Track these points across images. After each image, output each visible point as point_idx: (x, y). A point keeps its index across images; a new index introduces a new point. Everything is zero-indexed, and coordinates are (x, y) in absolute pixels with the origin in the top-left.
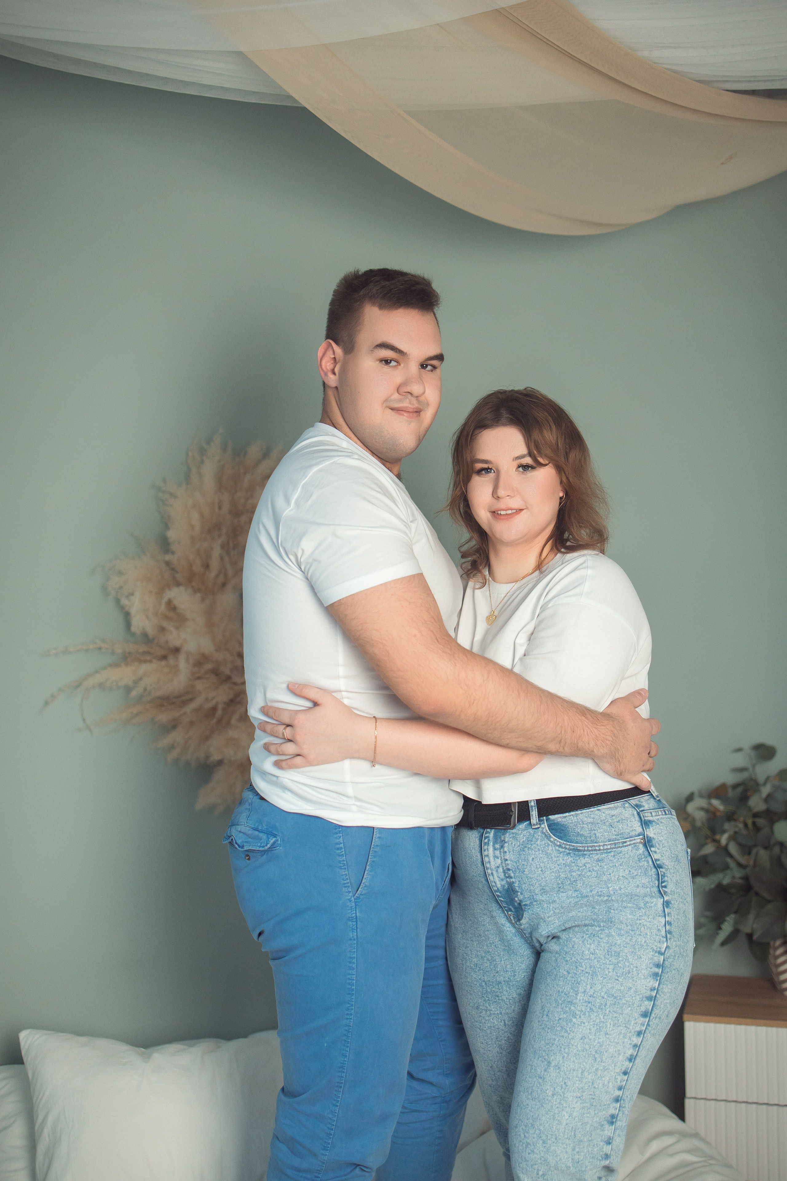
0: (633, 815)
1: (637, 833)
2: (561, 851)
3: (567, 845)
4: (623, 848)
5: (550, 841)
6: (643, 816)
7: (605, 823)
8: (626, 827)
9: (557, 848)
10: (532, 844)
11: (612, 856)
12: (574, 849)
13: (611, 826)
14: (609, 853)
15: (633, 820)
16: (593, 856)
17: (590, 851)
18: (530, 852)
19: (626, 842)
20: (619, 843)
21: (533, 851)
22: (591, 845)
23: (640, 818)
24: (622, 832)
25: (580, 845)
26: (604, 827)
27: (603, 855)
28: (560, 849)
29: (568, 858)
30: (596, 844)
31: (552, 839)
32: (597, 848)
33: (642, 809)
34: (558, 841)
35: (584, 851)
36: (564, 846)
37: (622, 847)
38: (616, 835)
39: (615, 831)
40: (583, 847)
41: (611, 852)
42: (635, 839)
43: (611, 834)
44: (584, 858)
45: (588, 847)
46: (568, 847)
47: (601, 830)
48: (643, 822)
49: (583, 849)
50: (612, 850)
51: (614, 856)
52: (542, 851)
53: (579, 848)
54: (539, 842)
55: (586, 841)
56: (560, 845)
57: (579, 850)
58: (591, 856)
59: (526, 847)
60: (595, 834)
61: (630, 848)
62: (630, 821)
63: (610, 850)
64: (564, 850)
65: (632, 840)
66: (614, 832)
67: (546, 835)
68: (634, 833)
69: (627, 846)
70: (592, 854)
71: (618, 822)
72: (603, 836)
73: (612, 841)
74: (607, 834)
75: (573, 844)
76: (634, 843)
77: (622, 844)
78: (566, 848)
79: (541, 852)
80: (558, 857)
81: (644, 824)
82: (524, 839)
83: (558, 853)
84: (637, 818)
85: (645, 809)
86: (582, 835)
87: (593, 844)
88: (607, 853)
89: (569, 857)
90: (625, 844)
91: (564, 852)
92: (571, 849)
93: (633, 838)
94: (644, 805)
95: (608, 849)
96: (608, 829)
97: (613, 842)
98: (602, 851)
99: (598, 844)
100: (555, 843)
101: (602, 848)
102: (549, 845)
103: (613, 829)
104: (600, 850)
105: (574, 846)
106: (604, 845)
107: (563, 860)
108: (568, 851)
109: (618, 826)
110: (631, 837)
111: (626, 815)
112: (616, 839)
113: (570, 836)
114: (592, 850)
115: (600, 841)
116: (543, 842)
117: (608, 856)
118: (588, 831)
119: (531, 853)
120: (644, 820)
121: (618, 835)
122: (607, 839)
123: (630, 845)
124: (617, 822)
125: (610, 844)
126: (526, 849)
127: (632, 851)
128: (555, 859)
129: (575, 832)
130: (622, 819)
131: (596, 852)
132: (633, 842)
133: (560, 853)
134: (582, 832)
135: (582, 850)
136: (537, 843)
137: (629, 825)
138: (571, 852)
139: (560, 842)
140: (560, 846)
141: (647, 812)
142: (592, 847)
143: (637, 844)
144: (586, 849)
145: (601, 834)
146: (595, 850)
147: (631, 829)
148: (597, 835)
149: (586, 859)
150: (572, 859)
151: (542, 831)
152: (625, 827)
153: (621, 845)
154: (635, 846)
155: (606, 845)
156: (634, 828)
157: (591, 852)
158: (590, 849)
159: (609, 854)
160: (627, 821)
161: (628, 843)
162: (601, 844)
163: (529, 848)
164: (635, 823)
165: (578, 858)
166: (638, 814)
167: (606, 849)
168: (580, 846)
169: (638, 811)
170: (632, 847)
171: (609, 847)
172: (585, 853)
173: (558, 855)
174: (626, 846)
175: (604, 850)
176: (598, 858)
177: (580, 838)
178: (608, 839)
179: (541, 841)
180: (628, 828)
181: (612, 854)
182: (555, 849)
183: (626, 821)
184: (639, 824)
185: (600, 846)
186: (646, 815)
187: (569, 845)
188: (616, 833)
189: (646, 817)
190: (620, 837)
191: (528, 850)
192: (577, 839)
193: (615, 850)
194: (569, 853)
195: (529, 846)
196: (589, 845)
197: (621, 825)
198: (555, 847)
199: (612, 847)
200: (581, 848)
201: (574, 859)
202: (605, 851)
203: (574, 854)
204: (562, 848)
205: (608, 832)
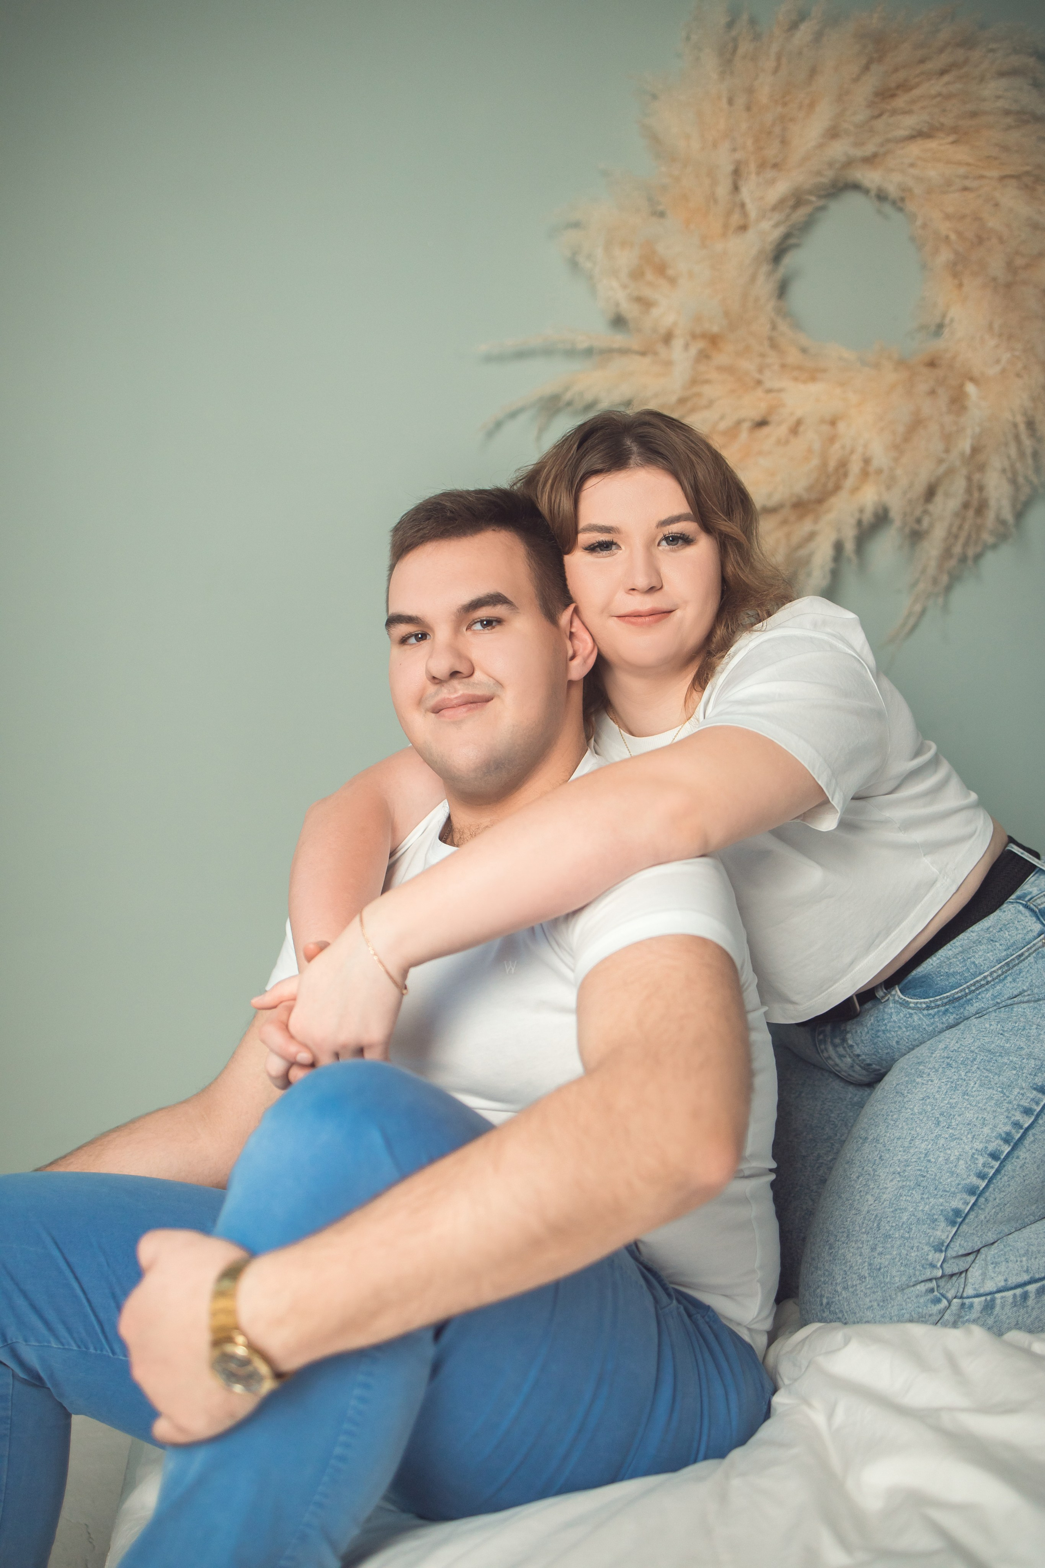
0: (1020, 912)
1: (1035, 934)
2: (933, 1013)
3: (937, 1000)
4: (1021, 965)
5: (910, 1008)
6: (1035, 906)
7: (980, 942)
8: (1016, 933)
9: (925, 1012)
10: (886, 1025)
11: (1010, 982)
12: (950, 1001)
13: (992, 941)
14: (1004, 980)
15: (1023, 918)
16: (983, 995)
17: (974, 991)
18: (888, 1035)
19: (1022, 954)
20: (1013, 960)
21: (893, 1033)
22: (972, 982)
23: (1032, 910)
24: (1012, 941)
25: (956, 990)
26: (981, 948)
27: (998, 987)
28: (931, 1012)
29: (947, 1018)
30: (978, 978)
31: (912, 1005)
32: (982, 982)
33: (1029, 897)
34: (921, 1003)
35: (966, 995)
36: (933, 1005)
37: (1018, 964)
38: (1005, 950)
39: (1001, 945)
40: (961, 991)
41: (1006, 977)
42: (1034, 945)
43: (997, 951)
44: (972, 1005)
45: (968, 987)
46: (939, 1003)
47: (980, 953)
48: (1039, 914)
49: (963, 993)
50: (1006, 974)
51: (1014, 980)
52: (906, 1027)
53: (956, 996)
54: (894, 1018)
55: (965, 978)
56: (927, 1006)
57: (959, 998)
58: (979, 997)
59: (878, 1031)
60: (974, 963)
61: (1031, 959)
62: (1018, 922)
63: (1003, 976)
64: (936, 1010)
65: (1031, 948)
66: (1001, 948)
67: (900, 1003)
68: (1031, 935)
69: (1027, 958)
70: (979, 994)
71: (1001, 930)
72: (986, 960)
73: (1004, 960)
74: (991, 953)
75: (945, 995)
76: (1035, 950)
77: (1018, 959)
78: (938, 1006)
79: (904, 1029)
80: (932, 1024)
81: (1042, 916)
82: (872, 1021)
83: (930, 1019)
84: (1027, 913)
85: (1034, 895)
86: (954, 974)
87: (975, 980)
88: (1000, 981)
89: (949, 1015)
90: (1022, 958)
91: (939, 1012)
92: (946, 1004)
93: (1032, 944)
94: (1030, 890)
95: (1000, 976)
96: (990, 947)
97: (1003, 963)
98: (992, 983)
99: (982, 976)
100: (918, 1007)
101: (989, 979)
102: (912, 1014)
103: (996, 943)
104: (988, 983)
105: (947, 997)
106: (991, 974)
107: (942, 1023)
108: (943, 1009)
109: (1003, 937)
110: (1029, 943)
111: (1009, 917)
112: (1008, 956)
113: (937, 984)
114: (977, 989)
115: (985, 969)
116: (902, 1015)
117: (1005, 985)
118: (960, 964)
119: (891, 1036)
120: (1040, 910)
121: (1009, 948)
122: (995, 961)
123: (1029, 955)
124: (999, 932)
125: (1000, 968)
126: (880, 1033)
127: (1036, 962)
128: (931, 1028)
129: (942, 975)
130: (1005, 925)
131: (984, 989)
132: (1033, 949)
133: (933, 1017)
134: (952, 970)
135: (962, 996)
136: (892, 1020)
137: (1020, 927)
138: (947, 1007)
139: (924, 1003)
140: (928, 1008)
141: (1039, 898)
142: (974, 984)
143: (1040, 950)
144: (967, 991)
145: (983, 959)
146: (982, 986)
147: (1025, 932)
148: (977, 963)
149: (975, 1005)
150: (954, 1015)
151: (894, 1000)
152: (1014, 932)
153: (1017, 962)
154: (1038, 953)
155: (994, 972)
156: (1029, 928)
157: (978, 992)
158: (973, 988)
159: (1006, 981)
160: (1014, 923)
161: (1027, 954)
162: (986, 974)
163: (883, 1031)
164: (1027, 920)
165: (962, 1010)
166: (1026, 907)
167: (997, 978)
168: (957, 993)
169: (1024, 903)
170: (1034, 957)
171: (1000, 972)
172: (969, 997)
173: (932, 1021)
174: (1024, 960)
175: (993, 980)
176: (992, 995)
177: (953, 979)
178: (997, 961)
179: (898, 1013)
180: (1019, 932)
181: (1009, 979)
182: (923, 1015)
183: (1011, 925)
184: (1034, 919)
185: (985, 977)
186: (1039, 901)
187: (940, 999)
188: (1004, 948)
189: (1039, 905)
190: (1013, 950)
191: (884, 1033)
192: (950, 983)
193: (1010, 972)
194: (947, 1010)
195: (883, 1028)
196: (968, 984)
197: (1007, 933)
198: (921, 1013)
199: (1004, 970)
200: (960, 994)
201: (957, 1015)
202: (997, 980)
203: (954, 1007)
204: (932, 1008)
205: (992, 951)
